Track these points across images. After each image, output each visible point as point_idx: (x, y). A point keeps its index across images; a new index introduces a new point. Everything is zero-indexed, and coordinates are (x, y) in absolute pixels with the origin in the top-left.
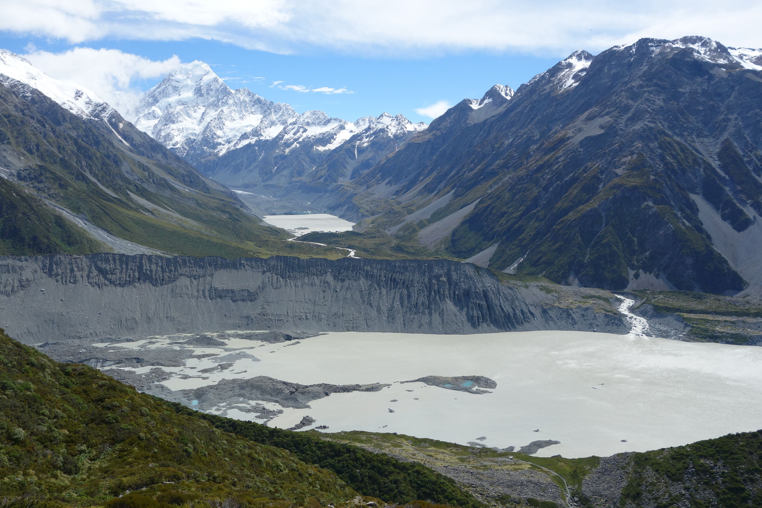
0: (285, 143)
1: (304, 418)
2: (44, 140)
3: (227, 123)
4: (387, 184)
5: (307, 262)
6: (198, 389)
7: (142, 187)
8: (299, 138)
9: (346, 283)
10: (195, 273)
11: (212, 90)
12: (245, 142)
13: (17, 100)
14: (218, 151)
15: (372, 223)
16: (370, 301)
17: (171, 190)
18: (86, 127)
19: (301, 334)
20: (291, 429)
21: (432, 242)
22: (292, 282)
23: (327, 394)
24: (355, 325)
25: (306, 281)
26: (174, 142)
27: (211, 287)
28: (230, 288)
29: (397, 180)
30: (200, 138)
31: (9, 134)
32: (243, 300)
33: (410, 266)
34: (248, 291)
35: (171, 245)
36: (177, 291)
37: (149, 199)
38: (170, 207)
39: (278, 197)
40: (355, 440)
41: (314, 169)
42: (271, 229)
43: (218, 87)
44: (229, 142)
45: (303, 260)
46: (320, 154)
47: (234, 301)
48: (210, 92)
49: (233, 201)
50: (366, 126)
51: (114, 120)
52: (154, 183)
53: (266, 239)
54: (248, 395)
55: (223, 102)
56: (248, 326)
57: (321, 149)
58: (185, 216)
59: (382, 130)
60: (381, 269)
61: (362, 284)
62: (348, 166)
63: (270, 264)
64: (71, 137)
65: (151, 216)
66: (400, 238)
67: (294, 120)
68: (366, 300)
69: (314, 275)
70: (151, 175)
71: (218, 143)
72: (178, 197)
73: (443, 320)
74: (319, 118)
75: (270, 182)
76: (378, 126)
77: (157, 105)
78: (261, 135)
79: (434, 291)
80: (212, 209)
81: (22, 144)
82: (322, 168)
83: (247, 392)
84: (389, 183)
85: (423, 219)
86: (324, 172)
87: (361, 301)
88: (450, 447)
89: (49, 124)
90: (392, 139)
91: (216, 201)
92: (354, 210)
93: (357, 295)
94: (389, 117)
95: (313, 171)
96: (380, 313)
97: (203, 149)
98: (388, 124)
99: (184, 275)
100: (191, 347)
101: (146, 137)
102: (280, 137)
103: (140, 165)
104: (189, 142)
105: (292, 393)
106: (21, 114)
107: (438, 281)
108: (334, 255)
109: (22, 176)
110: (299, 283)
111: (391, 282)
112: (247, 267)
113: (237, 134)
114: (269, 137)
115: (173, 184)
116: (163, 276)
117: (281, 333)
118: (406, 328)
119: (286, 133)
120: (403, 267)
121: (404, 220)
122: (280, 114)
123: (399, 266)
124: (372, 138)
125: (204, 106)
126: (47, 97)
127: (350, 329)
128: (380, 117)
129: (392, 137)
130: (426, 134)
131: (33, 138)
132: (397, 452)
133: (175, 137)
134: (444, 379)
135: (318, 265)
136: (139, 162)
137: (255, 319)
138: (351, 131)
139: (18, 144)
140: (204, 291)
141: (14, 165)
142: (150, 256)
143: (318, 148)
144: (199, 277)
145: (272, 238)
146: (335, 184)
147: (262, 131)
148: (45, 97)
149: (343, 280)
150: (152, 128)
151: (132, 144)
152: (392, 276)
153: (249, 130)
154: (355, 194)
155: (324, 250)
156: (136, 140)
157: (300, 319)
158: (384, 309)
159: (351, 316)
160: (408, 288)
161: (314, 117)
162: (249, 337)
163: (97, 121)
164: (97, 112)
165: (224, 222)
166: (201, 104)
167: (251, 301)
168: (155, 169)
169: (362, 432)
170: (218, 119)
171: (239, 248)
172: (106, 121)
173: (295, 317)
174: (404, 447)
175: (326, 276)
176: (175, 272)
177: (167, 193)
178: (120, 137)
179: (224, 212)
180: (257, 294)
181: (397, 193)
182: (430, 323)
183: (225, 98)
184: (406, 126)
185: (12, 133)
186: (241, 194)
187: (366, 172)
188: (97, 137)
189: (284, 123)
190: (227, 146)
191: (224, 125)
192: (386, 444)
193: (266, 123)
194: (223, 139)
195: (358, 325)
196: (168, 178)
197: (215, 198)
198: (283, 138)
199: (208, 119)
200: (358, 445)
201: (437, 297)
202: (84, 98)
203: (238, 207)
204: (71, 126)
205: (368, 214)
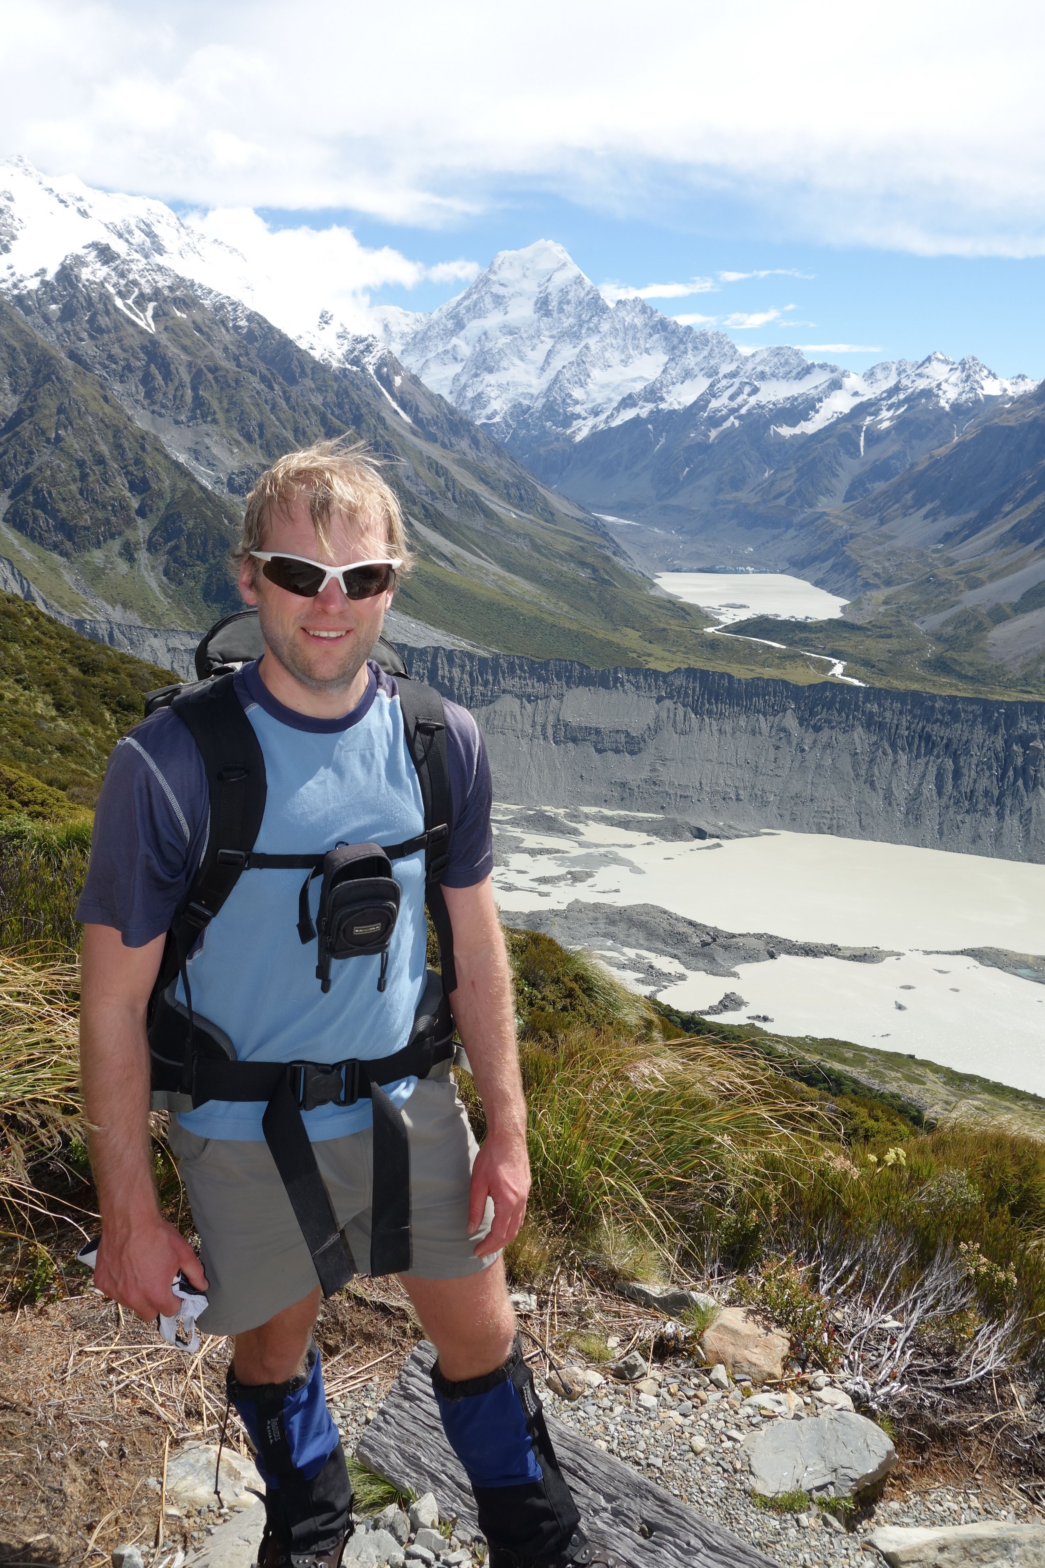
0: (710, 418)
1: (727, 996)
2: (272, 417)
3: (595, 373)
4: (926, 517)
5: (747, 684)
6: (532, 914)
7: (436, 510)
8: (740, 407)
9: (825, 735)
10: (529, 690)
11: (568, 302)
12: (628, 414)
13: (228, 337)
14: (574, 432)
15: (885, 603)
16: (872, 776)
17: (486, 516)
18: (339, 386)
19: (726, 828)
20: (702, 1013)
21: (1018, 657)
22: (714, 723)
23: (772, 956)
24: (835, 822)
25: (742, 723)
26: (489, 411)
27: (559, 720)
28: (593, 725)
29: (951, 507)
30: (539, 404)
31: (215, 404)
32: (617, 751)
33: (965, 711)
34: (628, 734)
35: (486, 630)
36: (496, 723)
37: (446, 535)
38: (483, 550)
39: (686, 533)
40: (832, 1056)
41: (766, 475)
42: (674, 604)
43: (582, 294)
44: (596, 413)
45: (739, 680)
46: (781, 442)
47: (599, 751)
48: (565, 307)
49: (599, 540)
50: (891, 383)
51: (385, 370)
52: (455, 501)
53: (662, 625)
54: (622, 936)
55: (589, 329)
56: (623, 802)
57: (786, 431)
58: (510, 570)
59: (927, 393)
60: (901, 713)
61: (857, 740)
62: (841, 472)
63: (673, 684)
64: (314, 408)
65: (450, 569)
66: (946, 640)
67: (732, 367)
68: (863, 772)
69: (759, 712)
70: (451, 483)
71: (573, 414)
72: (498, 530)
73: (1027, 832)
74: (787, 363)
75: (673, 501)
76: (916, 384)
77: (462, 333)
78: (662, 399)
79: (1015, 769)
80: (561, 558)
81: (235, 423)
82: (786, 473)
83: (619, 930)
84: (932, 515)
85: (1002, 602)
86: (790, 482)
87: (852, 774)
88: (1022, 1099)
89: (280, 384)
90: (947, 414)
91: (568, 540)
92: (847, 572)
93: (845, 763)
94: (946, 362)
95: (765, 481)
96: (890, 804)
97: (543, 427)
98: (942, 378)
99: (510, 692)
100: (517, 832)
101: (443, 404)
102: (701, 404)
103: (431, 464)
104: (519, 411)
105: (705, 944)
106: (234, 363)
107: (1026, 747)
108: (800, 670)
109: (236, 484)
110: (728, 726)
111: (920, 741)
112: (628, 685)
113: (612, 396)
114: (679, 403)
115: (488, 503)
116: (472, 692)
117: (687, 823)
118: (944, 839)
119: (714, 396)
120: (950, 712)
121: (958, 602)
122: (705, 353)
123: (941, 711)
124: (902, 409)
125: (552, 337)
126: (274, 328)
127: (825, 828)
128: (924, 363)
129: (947, 408)
130: (1030, 406)
131: (255, 413)
132: (915, 1092)
133: (492, 401)
134: (1018, 958)
135: (769, 694)
136: (429, 458)
137: (636, 789)
138: (856, 394)
139: (228, 421)
140: (544, 727)
141: (222, 462)
142: (452, 651)
143: (779, 430)
144: (537, 698)
145: (674, 625)
146: (809, 511)
147: (665, 390)
148: (271, 328)
149: (817, 729)
150: (450, 383)
151: (417, 420)
152: (924, 728)
153: (638, 387)
154: (852, 536)
155: (778, 658)
156: (424, 411)
157: (724, 799)
158: (900, 795)
159: (829, 803)
160: (955, 757)
161: (776, 360)
162: (625, 824)
163: (355, 373)
164: (356, 353)
165: (583, 586)
166: (547, 333)
167: (632, 753)
168: (456, 471)
169: (846, 1044)
170: (578, 364)
171: (610, 643)
172: (372, 372)
173: (714, 793)
174: (929, 1085)
175: (784, 717)
176: (494, 685)
177: (478, 522)
178: (394, 405)
179: (583, 564)
180: (644, 741)
181: (947, 538)
182: (998, 837)
183: (595, 320)
184: (983, 383)
185: (220, 402)
186: (613, 524)
187: (880, 486)
188: (358, 408)
189: (712, 372)
190: (591, 422)
191: (589, 376)
192: (893, 1074)
193: (674, 373)
194: (585, 406)
195: (842, 822)
196: (480, 489)
197: (565, 534)
198: (706, 406)
199: (557, 364)
200: (837, 1066)
201: (1020, 782)
202: (334, 328)
203: (609, 553)
204: (313, 386)
205: (877, 581)
